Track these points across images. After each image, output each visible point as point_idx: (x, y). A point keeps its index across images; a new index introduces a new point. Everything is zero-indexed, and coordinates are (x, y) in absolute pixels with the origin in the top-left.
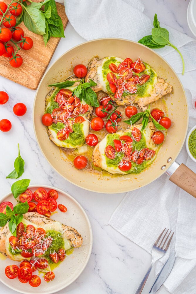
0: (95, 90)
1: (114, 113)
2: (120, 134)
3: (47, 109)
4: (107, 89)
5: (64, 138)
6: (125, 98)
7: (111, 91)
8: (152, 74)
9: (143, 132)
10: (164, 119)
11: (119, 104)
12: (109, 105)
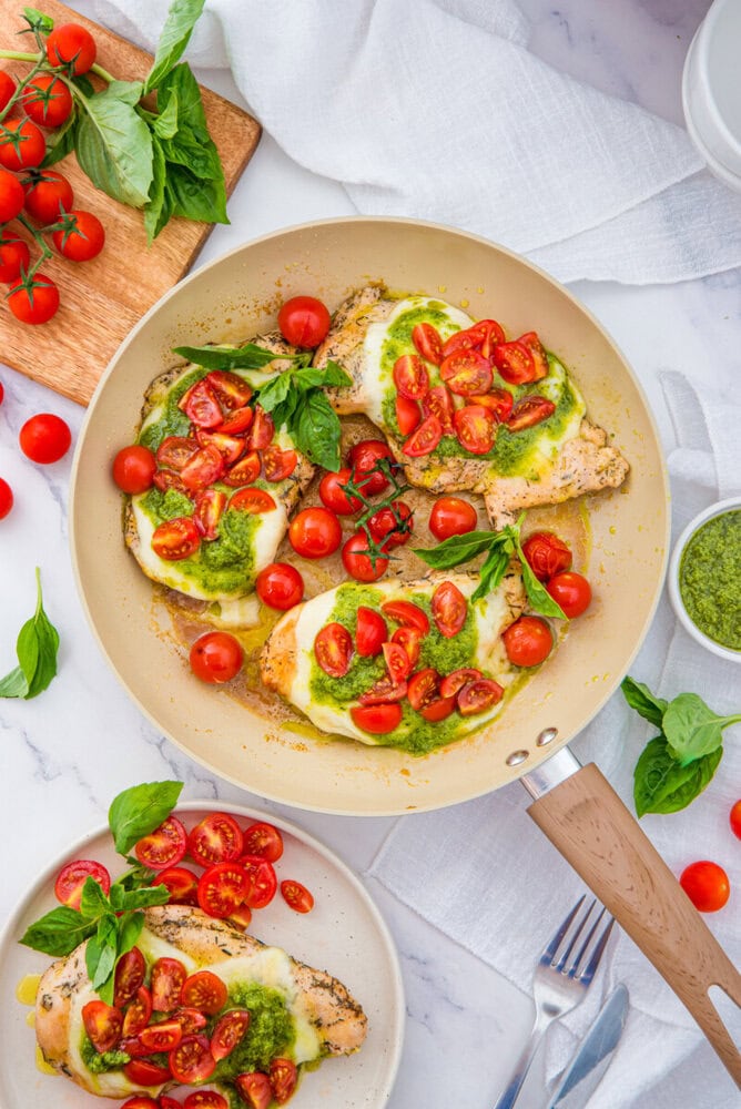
0: (338, 406)
1: (387, 509)
2: (388, 591)
3: (143, 429)
4: (385, 412)
5: (177, 552)
6: (442, 463)
7: (396, 423)
8: (568, 399)
9: (477, 609)
10: (568, 577)
11: (414, 480)
12: (378, 476)
